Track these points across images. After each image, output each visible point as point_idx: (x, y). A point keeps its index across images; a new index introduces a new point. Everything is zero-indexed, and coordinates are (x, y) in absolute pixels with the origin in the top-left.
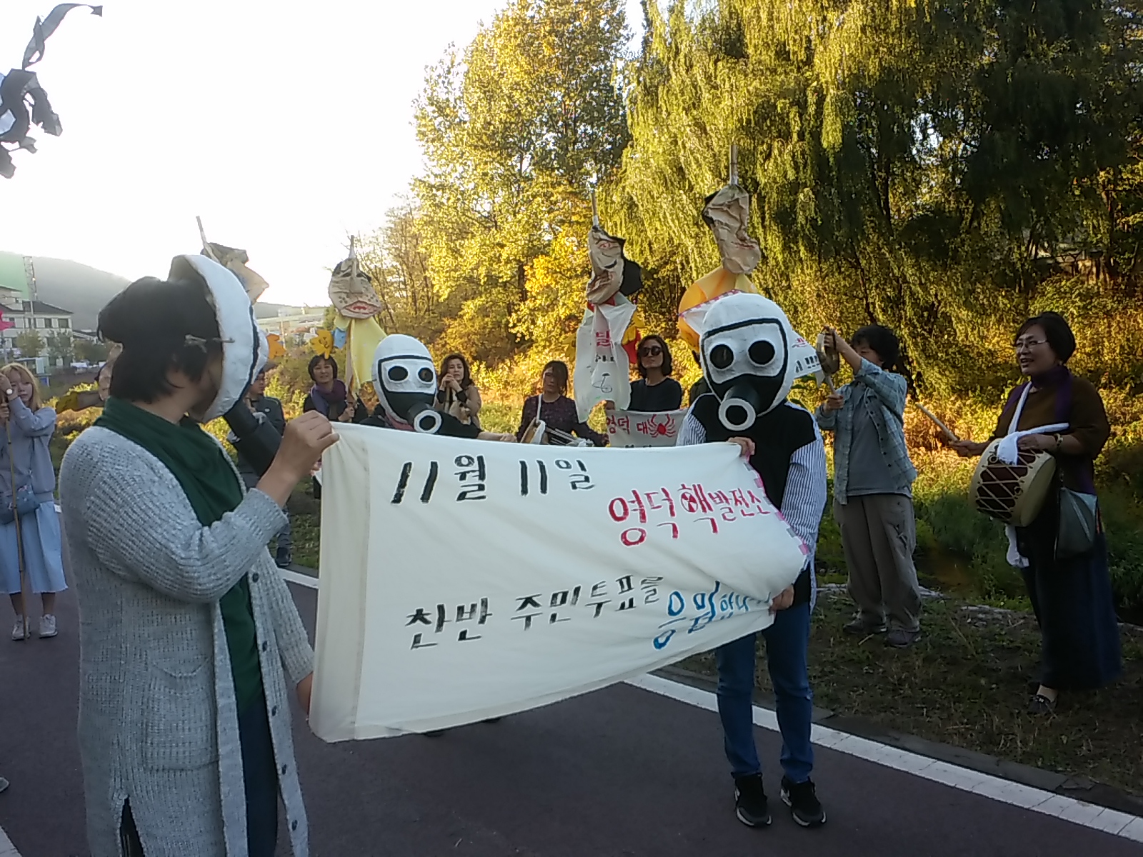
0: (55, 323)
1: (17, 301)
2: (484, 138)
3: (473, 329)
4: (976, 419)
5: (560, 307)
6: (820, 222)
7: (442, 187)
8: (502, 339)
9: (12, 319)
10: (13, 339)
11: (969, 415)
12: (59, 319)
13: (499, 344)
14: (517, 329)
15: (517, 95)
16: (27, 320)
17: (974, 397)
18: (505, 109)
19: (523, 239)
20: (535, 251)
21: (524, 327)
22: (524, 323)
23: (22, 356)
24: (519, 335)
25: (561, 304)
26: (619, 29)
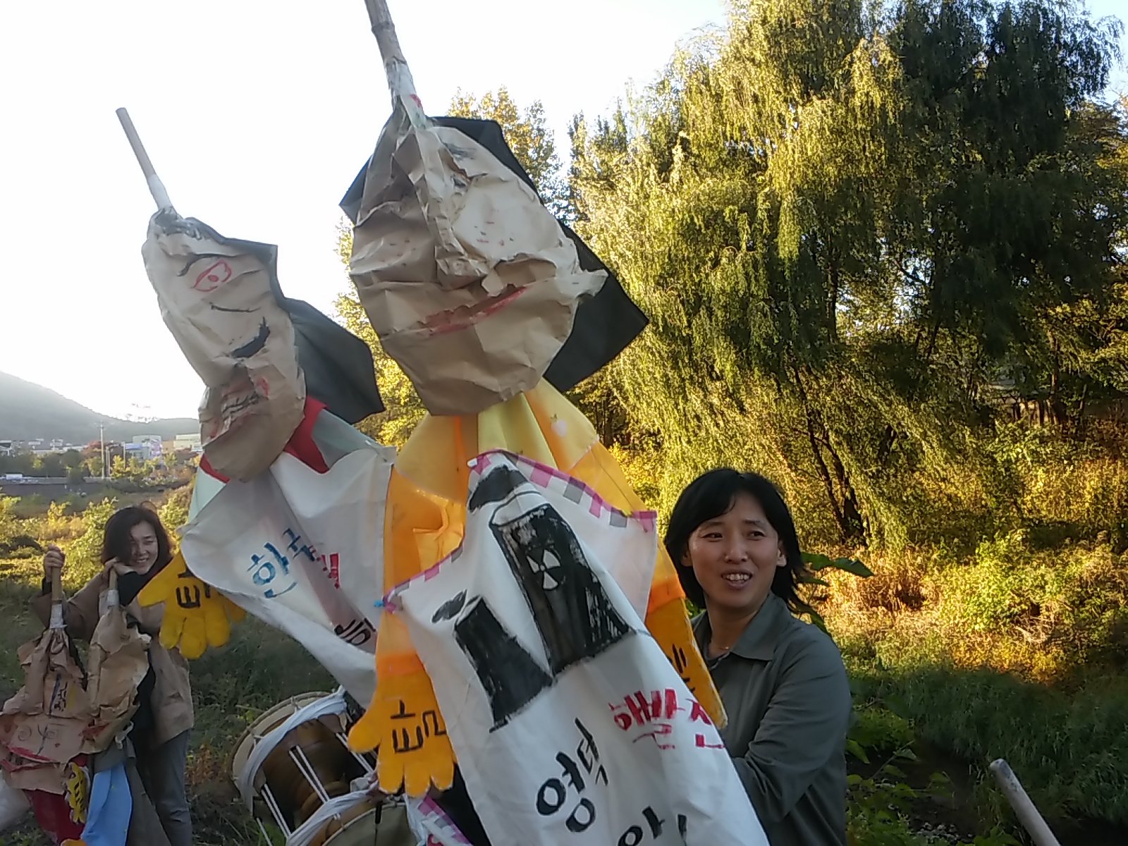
4: (945, 577)
6: (776, 341)
11: (936, 572)
17: (939, 549)
26: (547, 158)
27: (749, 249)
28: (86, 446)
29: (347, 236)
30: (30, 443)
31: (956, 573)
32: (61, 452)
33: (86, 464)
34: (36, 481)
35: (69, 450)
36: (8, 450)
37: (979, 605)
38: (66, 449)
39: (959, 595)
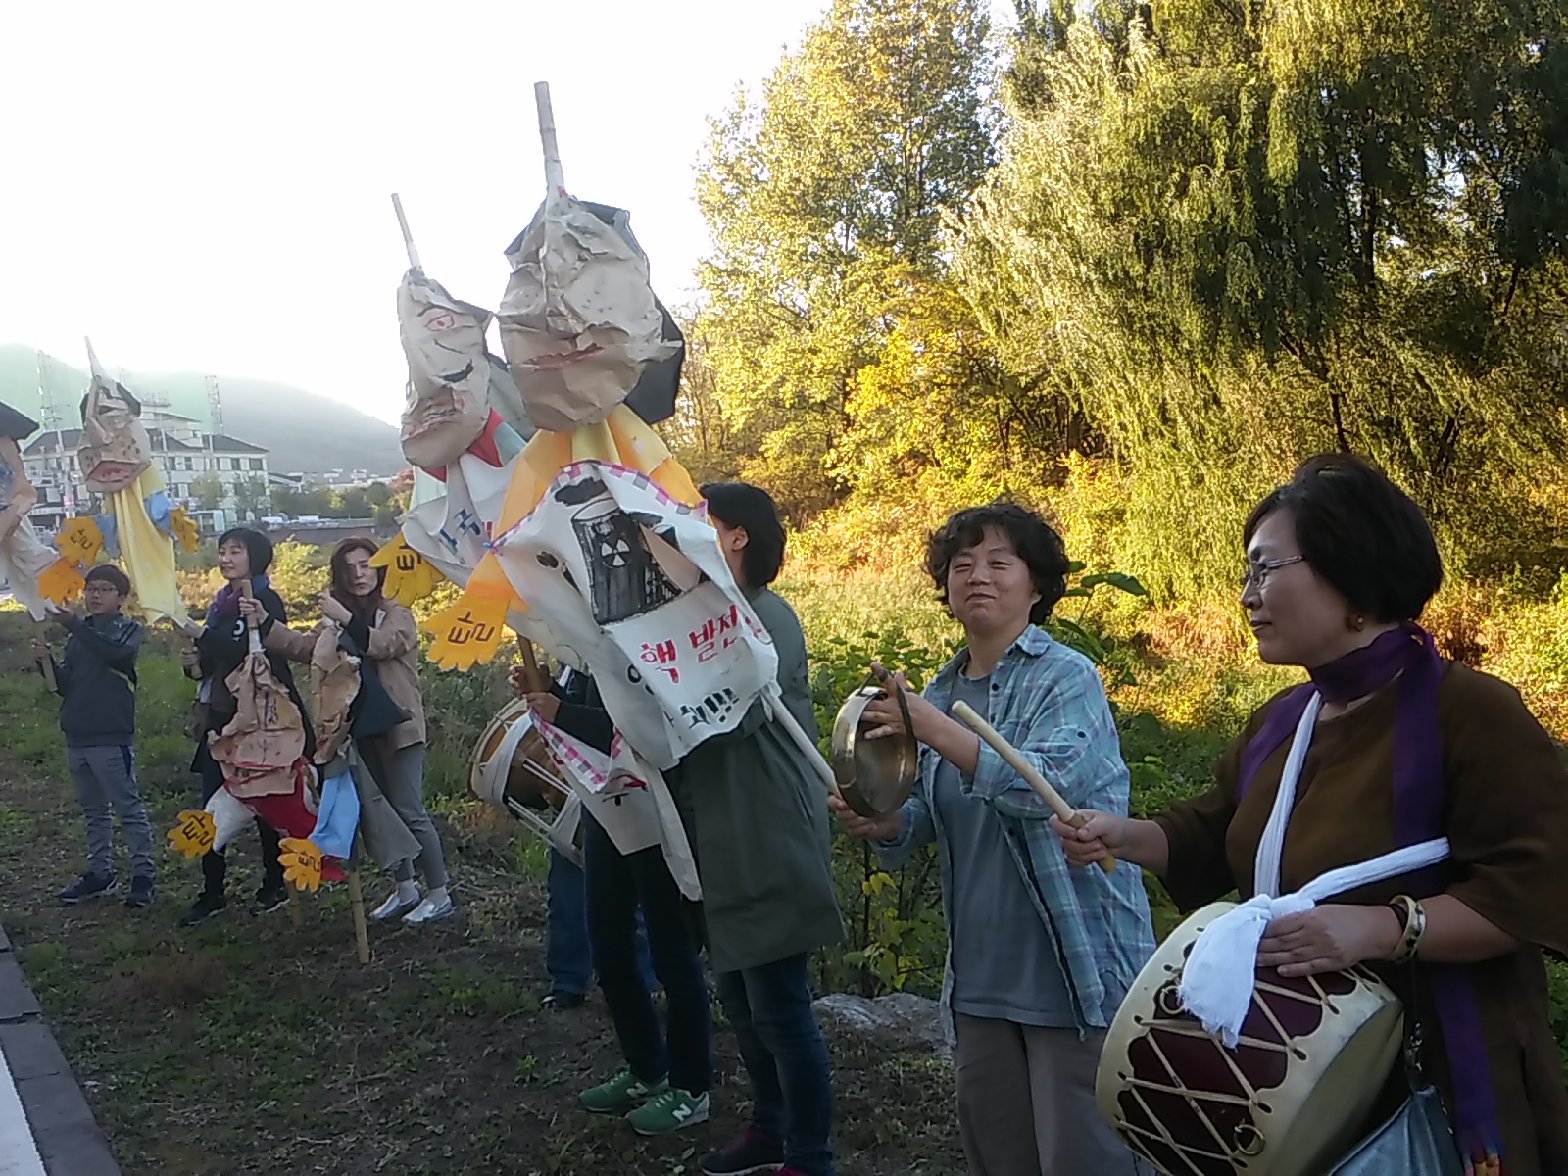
0: (245, 464)
1: (195, 436)
2: (789, 200)
3: (777, 472)
4: (1513, 619)
5: (897, 440)
7: (733, 273)
8: (820, 485)
9: (188, 459)
10: (189, 484)
12: (250, 459)
13: (814, 493)
14: (837, 471)
15: (836, 139)
16: (207, 460)
17: (1511, 580)
18: (819, 160)
19: (845, 341)
20: (859, 359)
21: (847, 468)
22: (847, 462)
23: (199, 507)
24: (839, 480)
25: (899, 435)
26: (981, 40)
27: (1228, 167)
28: (395, 478)
29: (705, 176)
30: (326, 476)
31: (1530, 612)
32: (365, 485)
33: (396, 501)
34: (335, 525)
35: (374, 484)
36: (299, 485)
37: (1554, 657)
38: (370, 482)
39: (1529, 644)
